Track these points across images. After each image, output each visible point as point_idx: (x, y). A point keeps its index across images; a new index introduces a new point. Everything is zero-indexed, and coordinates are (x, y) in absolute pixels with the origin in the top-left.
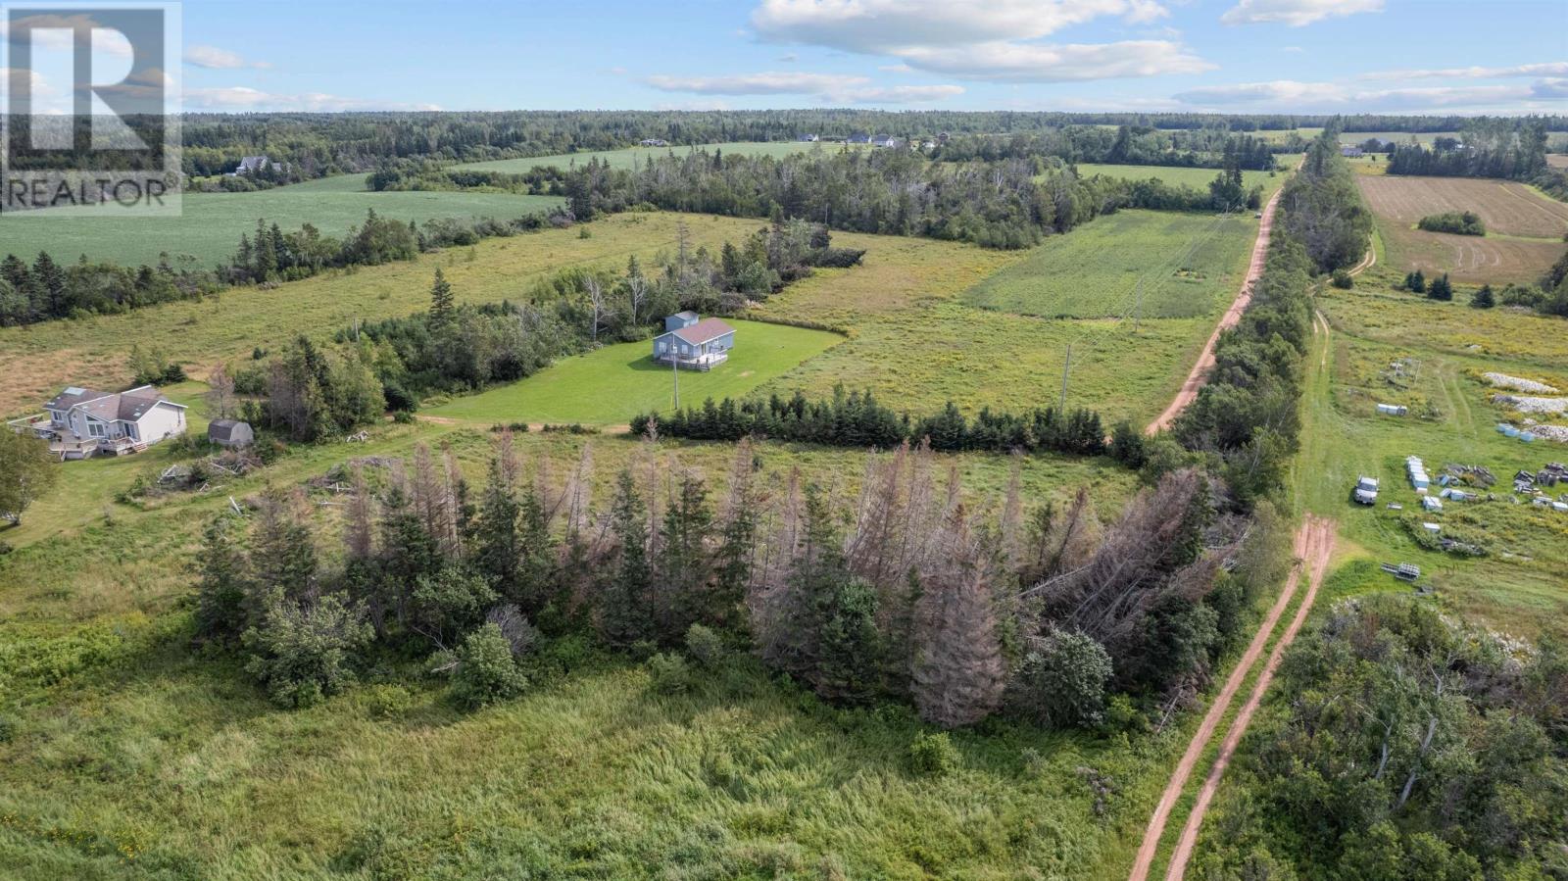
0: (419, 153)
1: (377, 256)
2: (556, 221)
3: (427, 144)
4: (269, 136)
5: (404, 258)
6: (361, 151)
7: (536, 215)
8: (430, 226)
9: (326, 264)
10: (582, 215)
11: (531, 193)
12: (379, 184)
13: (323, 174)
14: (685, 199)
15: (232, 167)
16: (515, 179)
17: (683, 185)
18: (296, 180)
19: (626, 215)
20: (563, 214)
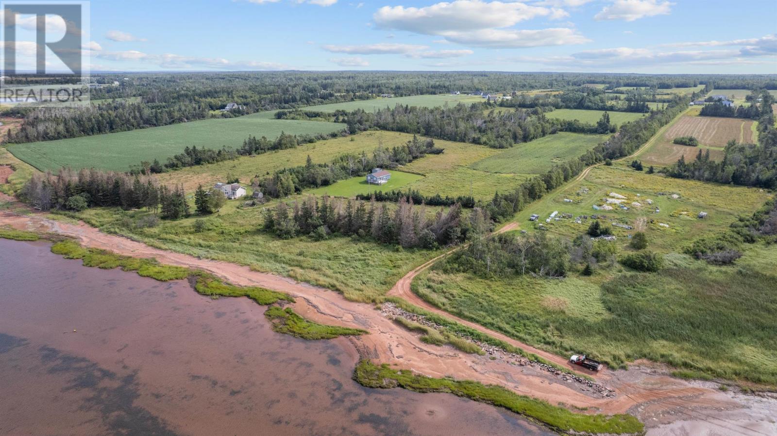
0: (293, 102)
1: (284, 146)
2: (343, 134)
3: (296, 98)
4: (234, 92)
5: (292, 147)
6: (271, 101)
7: (336, 132)
8: (301, 136)
9: (268, 149)
10: (352, 132)
11: (335, 122)
12: (279, 116)
13: (257, 111)
14: (391, 126)
15: (223, 107)
16: (329, 115)
17: (390, 119)
18: (248, 113)
19: (368, 132)
20: (346, 132)
